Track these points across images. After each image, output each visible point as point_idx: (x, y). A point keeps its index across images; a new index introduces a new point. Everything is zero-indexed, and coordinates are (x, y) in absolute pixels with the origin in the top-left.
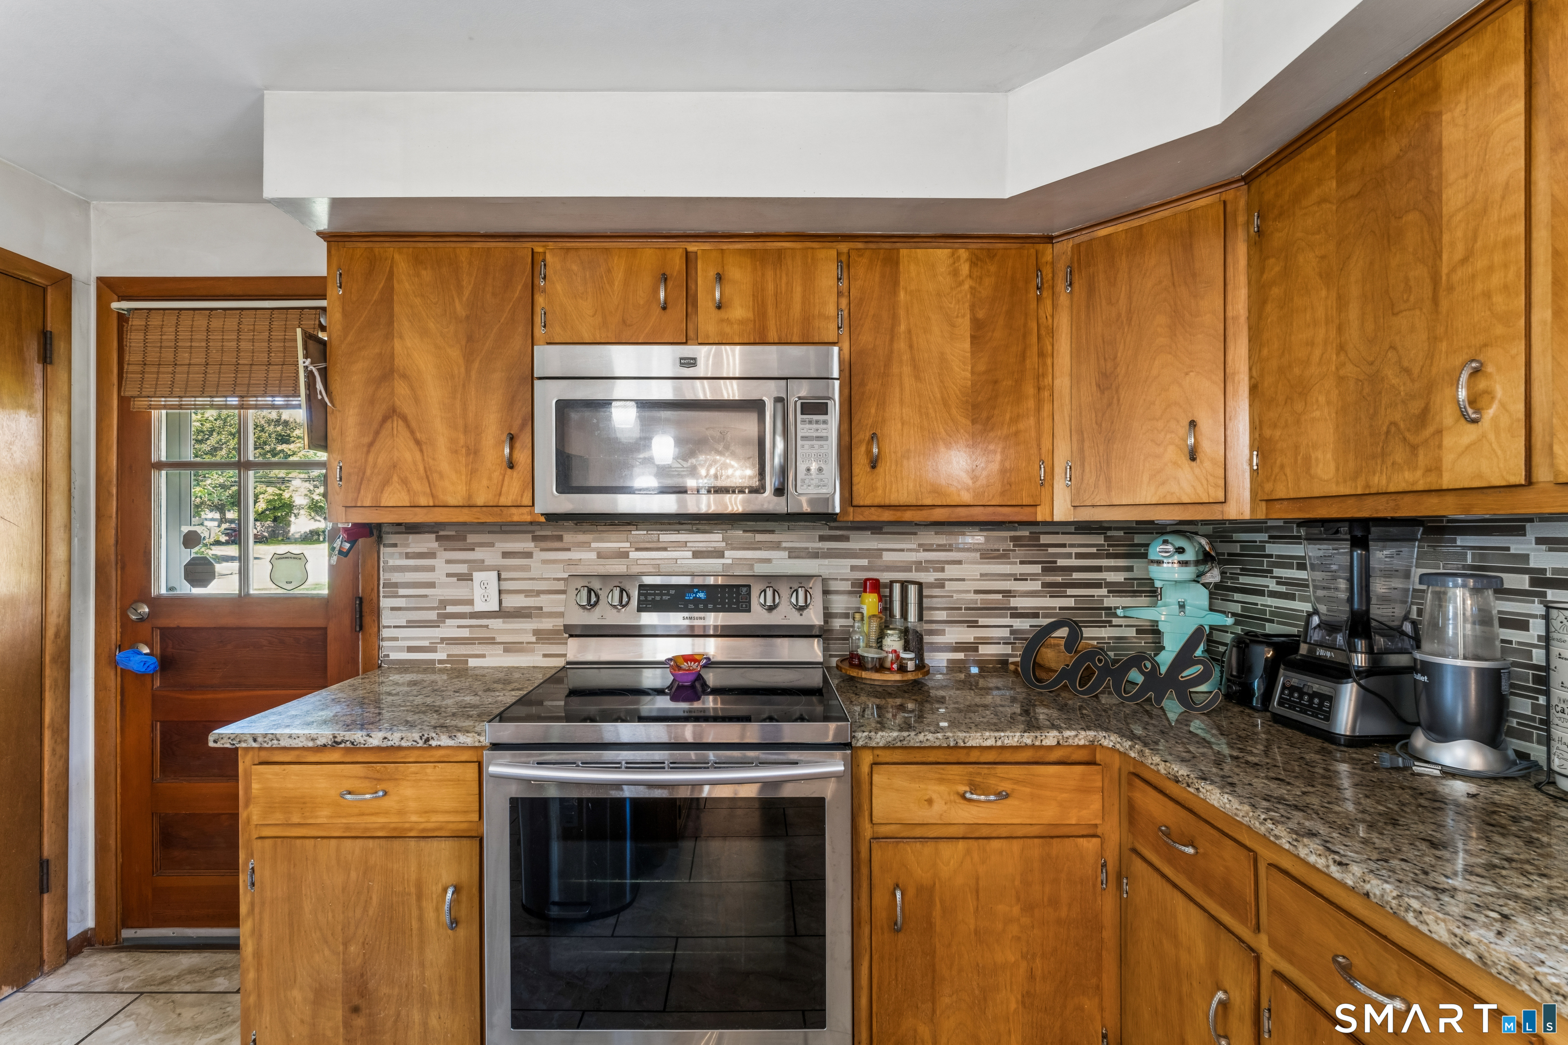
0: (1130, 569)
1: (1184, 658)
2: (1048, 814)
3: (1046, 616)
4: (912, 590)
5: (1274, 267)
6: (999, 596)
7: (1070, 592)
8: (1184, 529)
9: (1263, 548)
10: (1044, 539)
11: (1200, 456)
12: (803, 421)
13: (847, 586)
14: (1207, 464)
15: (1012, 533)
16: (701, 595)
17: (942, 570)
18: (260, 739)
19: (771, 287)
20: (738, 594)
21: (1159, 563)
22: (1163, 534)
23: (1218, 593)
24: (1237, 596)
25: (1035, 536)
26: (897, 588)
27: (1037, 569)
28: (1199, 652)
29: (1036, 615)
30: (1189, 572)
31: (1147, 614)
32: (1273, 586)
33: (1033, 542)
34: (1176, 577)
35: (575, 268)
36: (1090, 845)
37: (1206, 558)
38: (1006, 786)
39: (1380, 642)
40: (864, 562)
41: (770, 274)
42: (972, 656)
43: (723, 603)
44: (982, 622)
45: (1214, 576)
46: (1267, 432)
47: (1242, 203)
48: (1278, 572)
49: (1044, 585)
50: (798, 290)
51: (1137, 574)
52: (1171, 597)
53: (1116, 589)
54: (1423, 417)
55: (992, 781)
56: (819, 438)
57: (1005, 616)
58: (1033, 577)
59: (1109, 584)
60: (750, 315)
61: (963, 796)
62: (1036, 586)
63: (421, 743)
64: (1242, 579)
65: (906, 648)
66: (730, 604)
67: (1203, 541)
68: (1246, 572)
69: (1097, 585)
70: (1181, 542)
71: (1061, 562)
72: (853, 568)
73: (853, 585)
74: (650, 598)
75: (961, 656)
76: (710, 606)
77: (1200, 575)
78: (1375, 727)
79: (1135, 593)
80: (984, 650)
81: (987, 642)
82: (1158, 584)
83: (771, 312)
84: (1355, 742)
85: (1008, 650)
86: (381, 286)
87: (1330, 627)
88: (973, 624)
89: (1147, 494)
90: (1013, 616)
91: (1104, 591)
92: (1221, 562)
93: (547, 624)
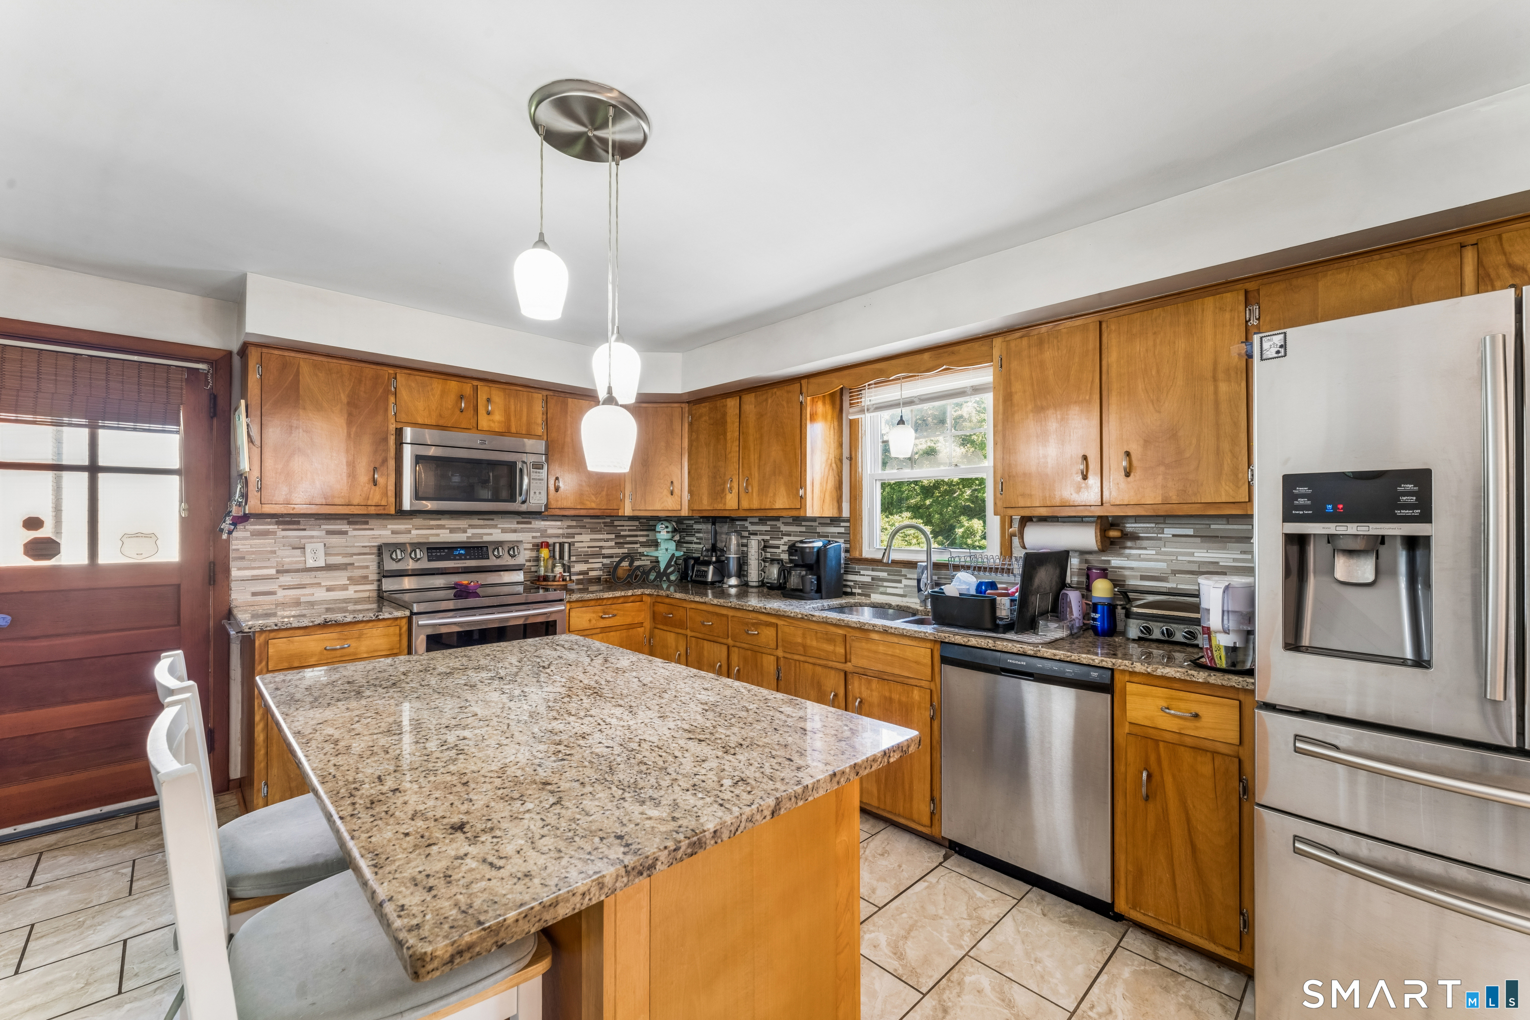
0: (648, 536)
1: (668, 565)
2: (628, 620)
3: (616, 557)
4: (566, 546)
5: (694, 435)
6: (598, 549)
7: (626, 546)
8: (667, 519)
9: (692, 526)
10: (616, 523)
11: (674, 494)
12: (533, 472)
13: (530, 546)
14: (676, 497)
15: (603, 521)
16: (462, 552)
17: (574, 537)
18: (279, 625)
19: (513, 407)
20: (482, 551)
21: (660, 532)
22: (661, 521)
23: (679, 544)
24: (685, 545)
25: (612, 521)
26: (557, 546)
27: (613, 536)
28: (673, 563)
29: (612, 557)
30: (669, 536)
31: (655, 554)
32: (696, 540)
33: (611, 525)
34: (665, 538)
35: (413, 385)
36: (641, 630)
37: (675, 531)
38: (615, 612)
39: (719, 553)
40: (539, 534)
41: (512, 401)
42: (586, 577)
43: (475, 556)
44: (590, 561)
45: (677, 538)
46: (692, 488)
47: (687, 409)
48: (697, 535)
49: (616, 543)
50: (525, 410)
51: (651, 538)
52: (663, 546)
53: (643, 545)
54: (723, 490)
55: (611, 611)
56: (539, 479)
57: (600, 558)
58: (611, 540)
59: (640, 542)
60: (503, 419)
61: (602, 617)
62: (613, 544)
63: (374, 618)
64: (686, 538)
65: (564, 572)
66: (478, 555)
67: (674, 524)
68: (688, 535)
69: (636, 543)
70: (667, 524)
71: (622, 533)
72: (533, 537)
73: (533, 545)
74: (434, 554)
75: (581, 577)
76: (468, 557)
77: (673, 537)
78: (717, 579)
79: (650, 546)
80: (592, 574)
81: (593, 570)
82: (659, 541)
83: (513, 419)
84: (713, 583)
85: (601, 573)
86: (290, 379)
87: (707, 550)
88: (586, 562)
89: (658, 506)
90: (603, 558)
91: (638, 545)
92: (680, 532)
93: (358, 573)
